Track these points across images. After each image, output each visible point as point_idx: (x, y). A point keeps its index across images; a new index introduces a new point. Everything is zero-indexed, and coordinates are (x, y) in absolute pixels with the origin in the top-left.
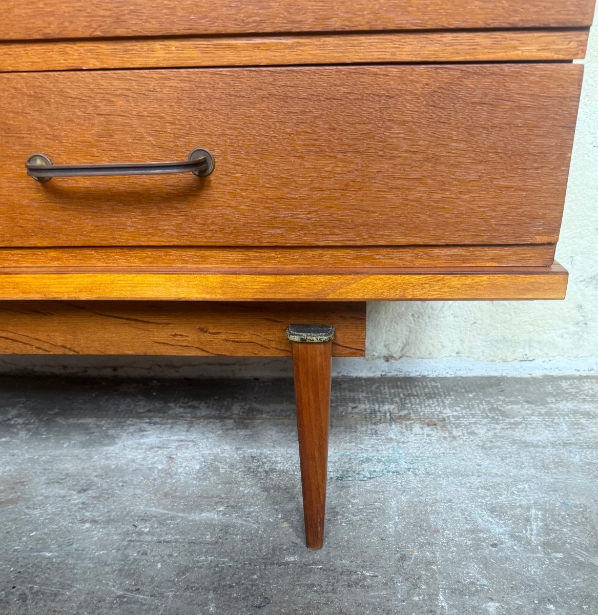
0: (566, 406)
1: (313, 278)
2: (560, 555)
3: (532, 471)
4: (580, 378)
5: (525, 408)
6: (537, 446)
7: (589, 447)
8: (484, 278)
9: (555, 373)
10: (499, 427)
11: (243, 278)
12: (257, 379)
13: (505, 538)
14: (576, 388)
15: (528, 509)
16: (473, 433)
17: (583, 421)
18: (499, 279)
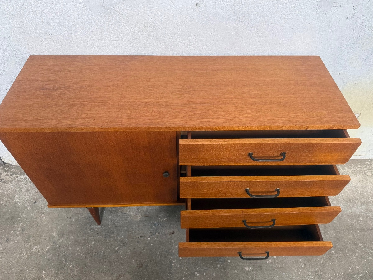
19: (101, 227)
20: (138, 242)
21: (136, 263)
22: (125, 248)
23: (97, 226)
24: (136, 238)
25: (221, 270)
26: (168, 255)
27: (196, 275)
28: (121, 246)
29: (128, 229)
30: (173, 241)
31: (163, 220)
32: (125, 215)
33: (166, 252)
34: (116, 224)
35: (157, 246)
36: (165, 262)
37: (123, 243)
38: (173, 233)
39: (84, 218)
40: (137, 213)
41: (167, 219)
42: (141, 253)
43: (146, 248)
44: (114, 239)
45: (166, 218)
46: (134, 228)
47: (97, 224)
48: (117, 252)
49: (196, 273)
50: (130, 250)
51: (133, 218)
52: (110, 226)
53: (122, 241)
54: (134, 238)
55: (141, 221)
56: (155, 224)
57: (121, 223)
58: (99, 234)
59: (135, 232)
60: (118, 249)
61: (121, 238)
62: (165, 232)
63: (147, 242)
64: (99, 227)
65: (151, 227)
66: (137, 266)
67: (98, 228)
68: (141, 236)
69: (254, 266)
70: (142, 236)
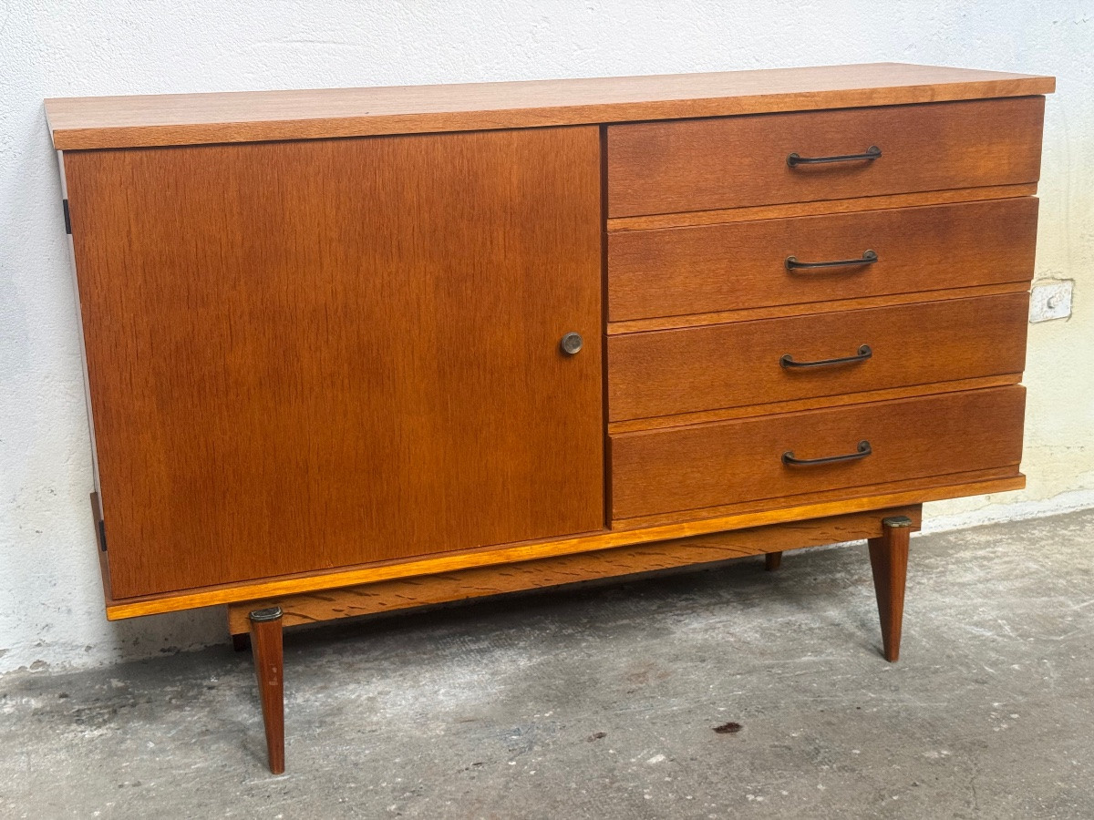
0: (967, 554)
1: (911, 493)
2: (1032, 639)
3: (980, 600)
4: (960, 531)
5: (940, 561)
6: (969, 585)
7: (1003, 580)
8: (989, 483)
9: (939, 530)
10: (933, 576)
11: (879, 497)
12: (707, 570)
13: (995, 637)
14: (962, 540)
15: (996, 621)
16: (919, 583)
17: (985, 563)
18: (996, 482)
19: (292, 777)
20: (473, 778)
22: (427, 800)
24: (459, 771)
25: (841, 774)
28: (405, 799)
29: (411, 759)
30: (612, 751)
31: (543, 716)
32: (377, 733)
33: (602, 777)
34: (352, 758)
35: (558, 772)
36: (613, 798)
37: (413, 791)
38: (601, 736)
40: (425, 721)
41: (556, 712)
42: (503, 797)
43: (516, 783)
44: (368, 791)
45: (551, 712)
46: (433, 752)
47: (266, 774)
49: (751, 797)
50: (453, 799)
51: (416, 733)
52: (328, 769)
53: (404, 789)
54: (451, 772)
55: (455, 734)
56: (517, 731)
57: (372, 752)
58: (294, 793)
59: (447, 760)
60: (400, 808)
61: (396, 783)
62: (567, 740)
63: (511, 771)
64: (281, 778)
65: (504, 739)
67: (277, 783)
68: (477, 764)
69: (952, 745)
70: (481, 763)
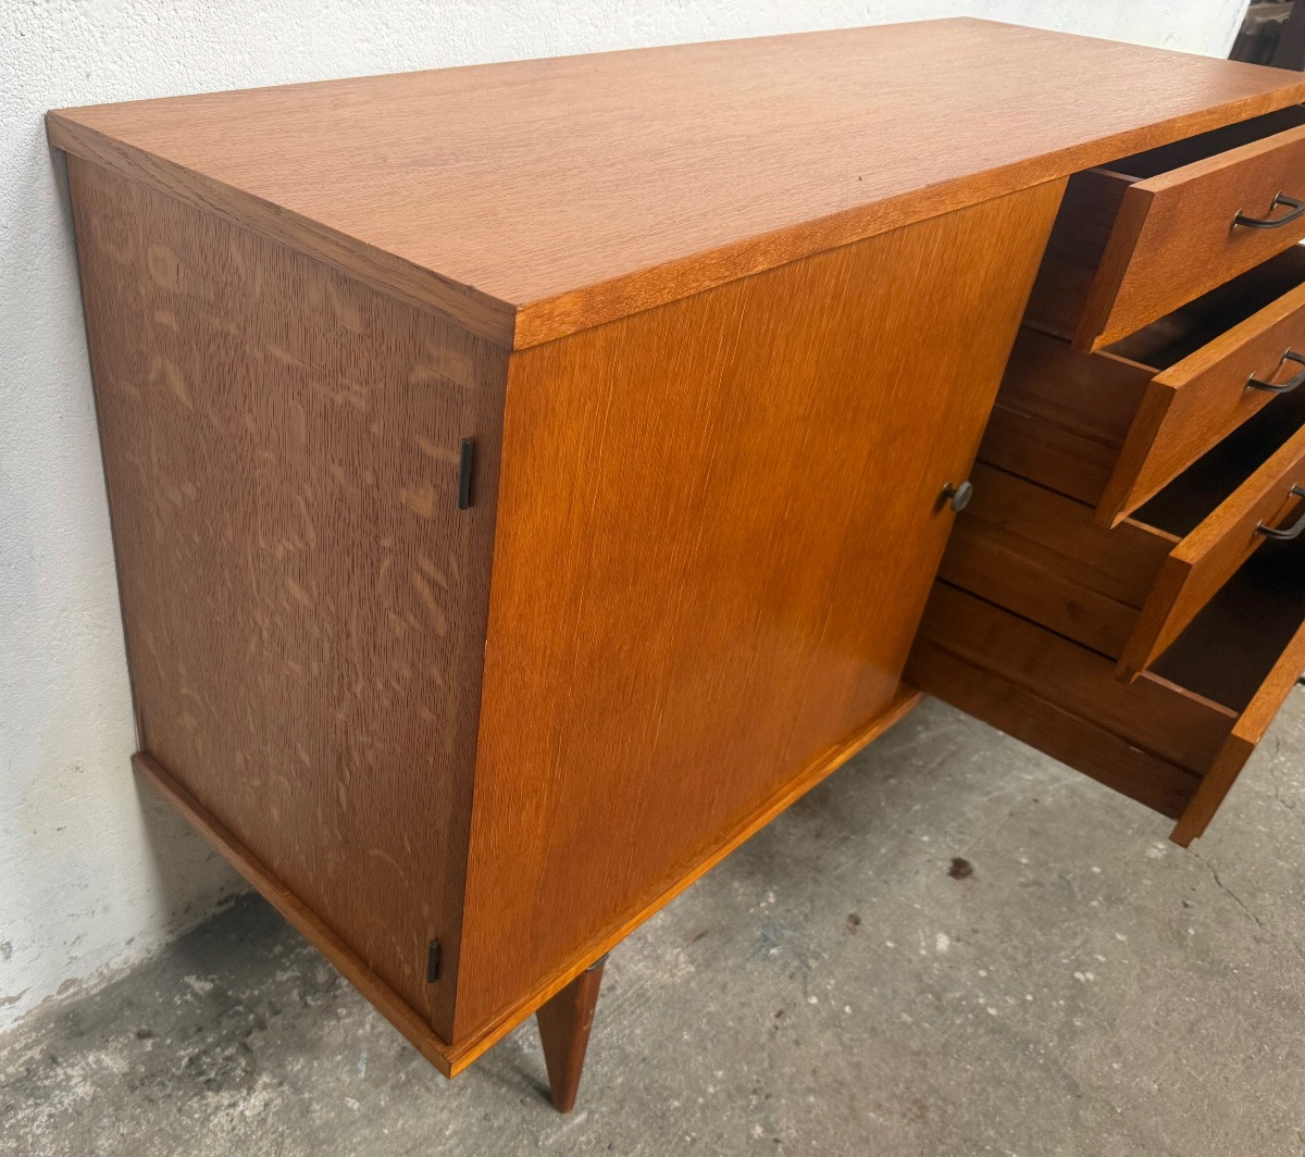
19: (591, 1113)
20: (797, 1043)
21: (891, 1114)
22: (783, 1101)
23: (563, 1122)
24: (772, 1035)
26: (939, 998)
27: (1087, 980)
28: (758, 1109)
29: (699, 1030)
30: (890, 944)
31: (769, 904)
32: (619, 991)
34: (630, 1049)
35: (871, 999)
36: (962, 1026)
37: (755, 1092)
38: (855, 920)
39: (470, 1142)
40: (654, 950)
41: (775, 892)
42: (858, 1066)
43: (849, 1035)
44: (703, 1108)
45: (771, 894)
46: (712, 1008)
47: (554, 1115)
48: (777, 1141)
49: (1079, 976)
50: (810, 1091)
51: (663, 977)
52: (620, 1080)
53: (739, 1089)
54: (764, 1039)
55: (708, 966)
56: (765, 938)
57: (644, 1030)
58: (618, 1142)
59: (741, 1019)
60: (767, 1128)
61: (722, 1082)
62: (829, 938)
63: (824, 1014)
64: (580, 1118)
65: (766, 958)
66: (905, 1121)
67: (581, 1129)
68: (779, 1015)
